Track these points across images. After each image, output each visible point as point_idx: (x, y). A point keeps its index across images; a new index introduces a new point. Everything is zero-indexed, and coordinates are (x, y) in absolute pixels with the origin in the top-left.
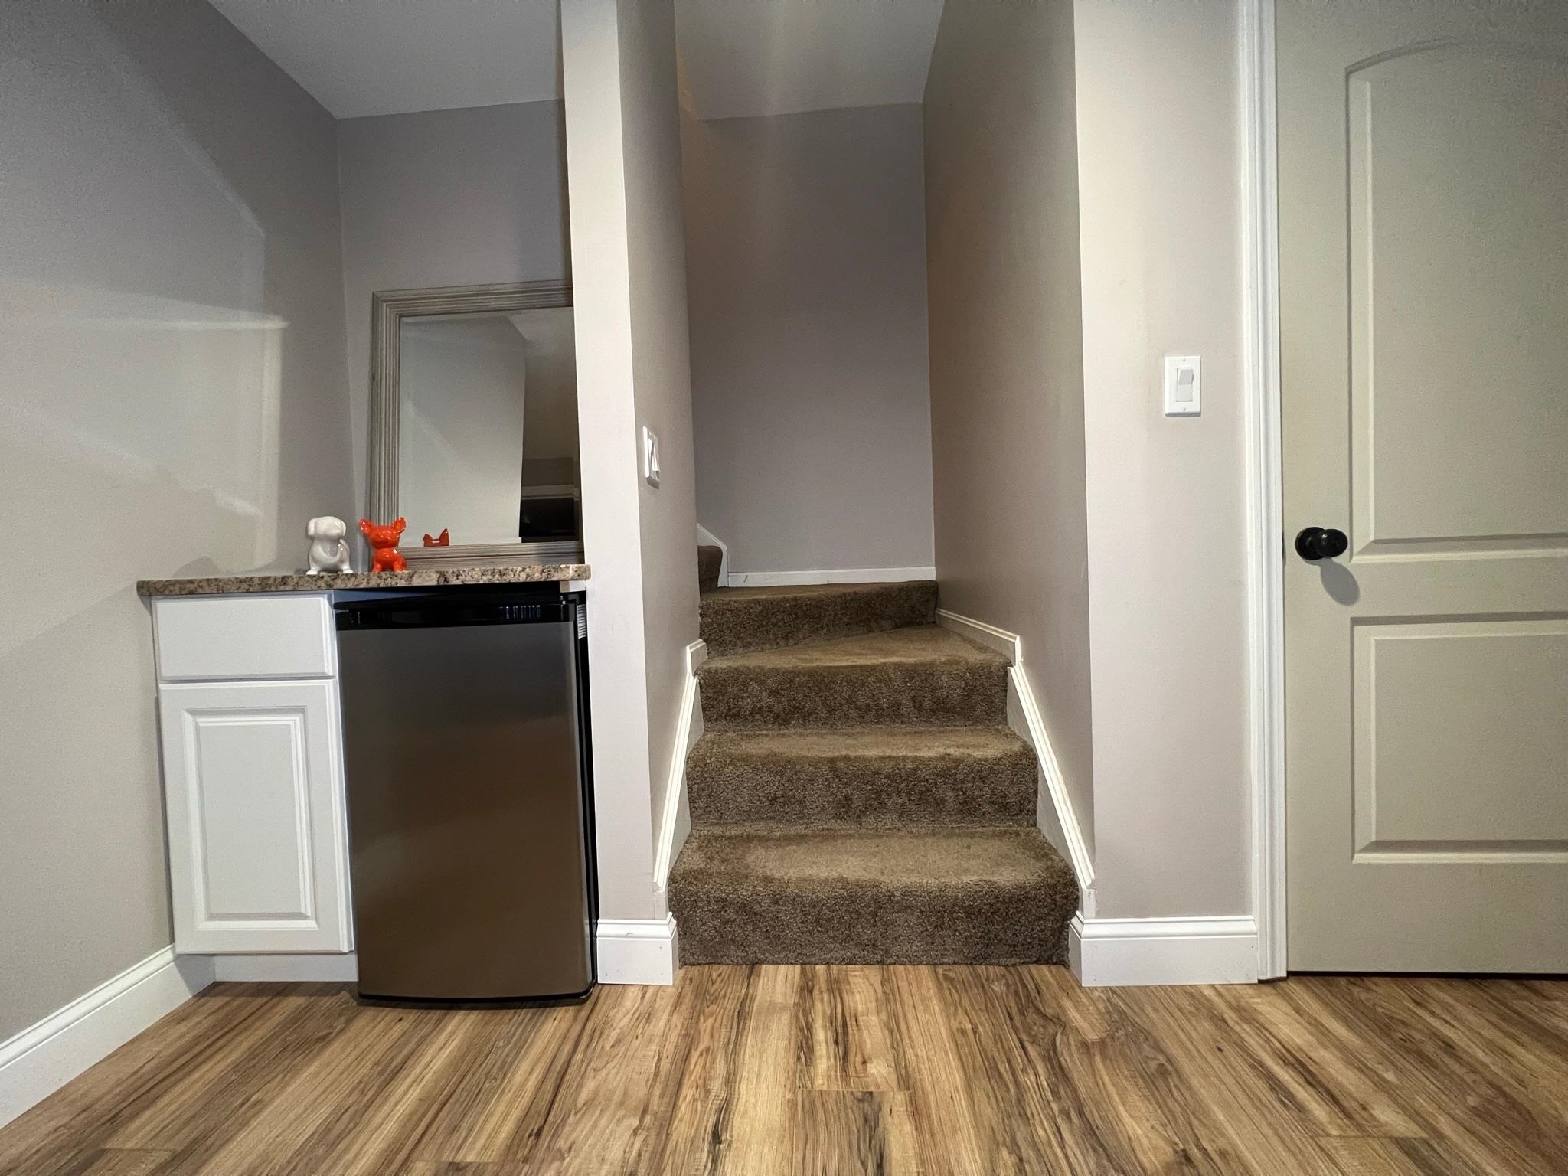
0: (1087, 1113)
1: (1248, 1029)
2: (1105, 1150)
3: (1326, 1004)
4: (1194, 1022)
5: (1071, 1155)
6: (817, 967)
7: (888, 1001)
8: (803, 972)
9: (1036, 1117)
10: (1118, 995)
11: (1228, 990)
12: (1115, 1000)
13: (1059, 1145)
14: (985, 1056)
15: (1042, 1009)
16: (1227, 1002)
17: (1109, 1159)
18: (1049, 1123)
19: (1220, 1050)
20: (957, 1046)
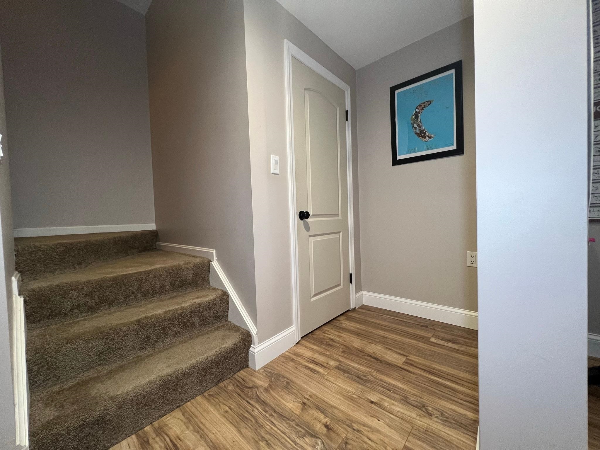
0: (277, 410)
1: (300, 359)
2: (286, 418)
3: (310, 342)
4: (288, 364)
5: (279, 427)
6: (145, 429)
7: (190, 421)
8: (138, 436)
9: (264, 423)
10: (267, 368)
11: (291, 350)
12: (266, 369)
13: (275, 427)
14: (239, 415)
15: (248, 386)
16: (292, 354)
17: (288, 419)
18: (268, 422)
19: (297, 368)
20: (227, 418)
